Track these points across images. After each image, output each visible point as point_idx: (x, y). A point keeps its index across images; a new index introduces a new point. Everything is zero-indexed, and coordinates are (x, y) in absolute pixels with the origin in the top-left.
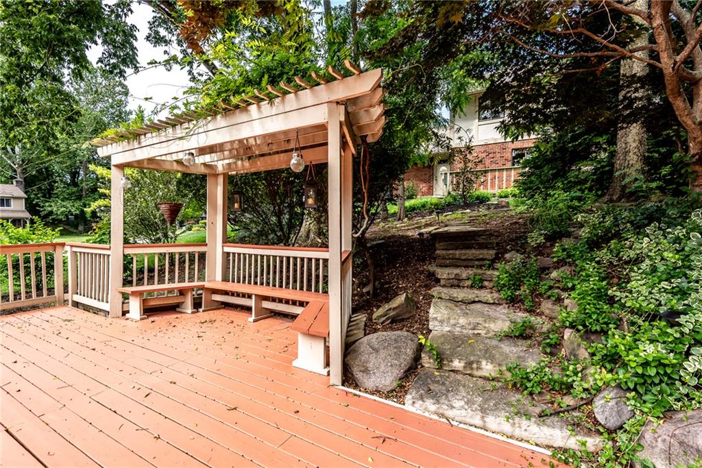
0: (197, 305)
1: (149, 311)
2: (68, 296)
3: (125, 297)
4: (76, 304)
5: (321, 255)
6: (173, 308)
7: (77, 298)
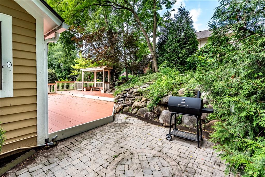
0: (92, 90)
1: (87, 90)
2: (76, 89)
3: (84, 88)
4: (76, 90)
5: (102, 83)
6: (89, 90)
7: (77, 89)
